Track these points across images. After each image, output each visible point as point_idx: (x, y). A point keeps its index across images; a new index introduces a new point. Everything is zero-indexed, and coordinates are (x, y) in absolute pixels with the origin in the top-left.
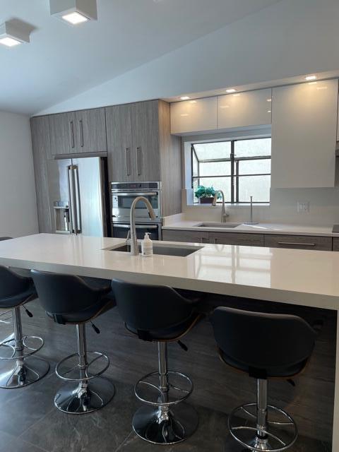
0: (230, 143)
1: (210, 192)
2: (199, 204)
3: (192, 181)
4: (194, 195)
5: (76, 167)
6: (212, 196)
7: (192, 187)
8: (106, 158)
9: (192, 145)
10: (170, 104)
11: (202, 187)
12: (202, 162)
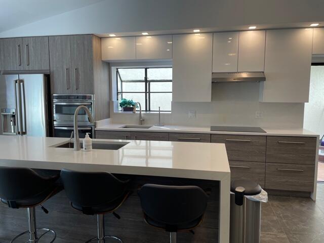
0: (144, 69)
1: (130, 103)
2: (123, 112)
3: (117, 95)
4: (119, 105)
5: (22, 81)
6: (131, 106)
7: (118, 100)
8: (49, 75)
9: (117, 69)
10: (101, 39)
11: (125, 99)
12: (124, 82)
